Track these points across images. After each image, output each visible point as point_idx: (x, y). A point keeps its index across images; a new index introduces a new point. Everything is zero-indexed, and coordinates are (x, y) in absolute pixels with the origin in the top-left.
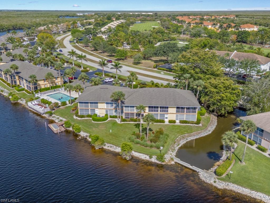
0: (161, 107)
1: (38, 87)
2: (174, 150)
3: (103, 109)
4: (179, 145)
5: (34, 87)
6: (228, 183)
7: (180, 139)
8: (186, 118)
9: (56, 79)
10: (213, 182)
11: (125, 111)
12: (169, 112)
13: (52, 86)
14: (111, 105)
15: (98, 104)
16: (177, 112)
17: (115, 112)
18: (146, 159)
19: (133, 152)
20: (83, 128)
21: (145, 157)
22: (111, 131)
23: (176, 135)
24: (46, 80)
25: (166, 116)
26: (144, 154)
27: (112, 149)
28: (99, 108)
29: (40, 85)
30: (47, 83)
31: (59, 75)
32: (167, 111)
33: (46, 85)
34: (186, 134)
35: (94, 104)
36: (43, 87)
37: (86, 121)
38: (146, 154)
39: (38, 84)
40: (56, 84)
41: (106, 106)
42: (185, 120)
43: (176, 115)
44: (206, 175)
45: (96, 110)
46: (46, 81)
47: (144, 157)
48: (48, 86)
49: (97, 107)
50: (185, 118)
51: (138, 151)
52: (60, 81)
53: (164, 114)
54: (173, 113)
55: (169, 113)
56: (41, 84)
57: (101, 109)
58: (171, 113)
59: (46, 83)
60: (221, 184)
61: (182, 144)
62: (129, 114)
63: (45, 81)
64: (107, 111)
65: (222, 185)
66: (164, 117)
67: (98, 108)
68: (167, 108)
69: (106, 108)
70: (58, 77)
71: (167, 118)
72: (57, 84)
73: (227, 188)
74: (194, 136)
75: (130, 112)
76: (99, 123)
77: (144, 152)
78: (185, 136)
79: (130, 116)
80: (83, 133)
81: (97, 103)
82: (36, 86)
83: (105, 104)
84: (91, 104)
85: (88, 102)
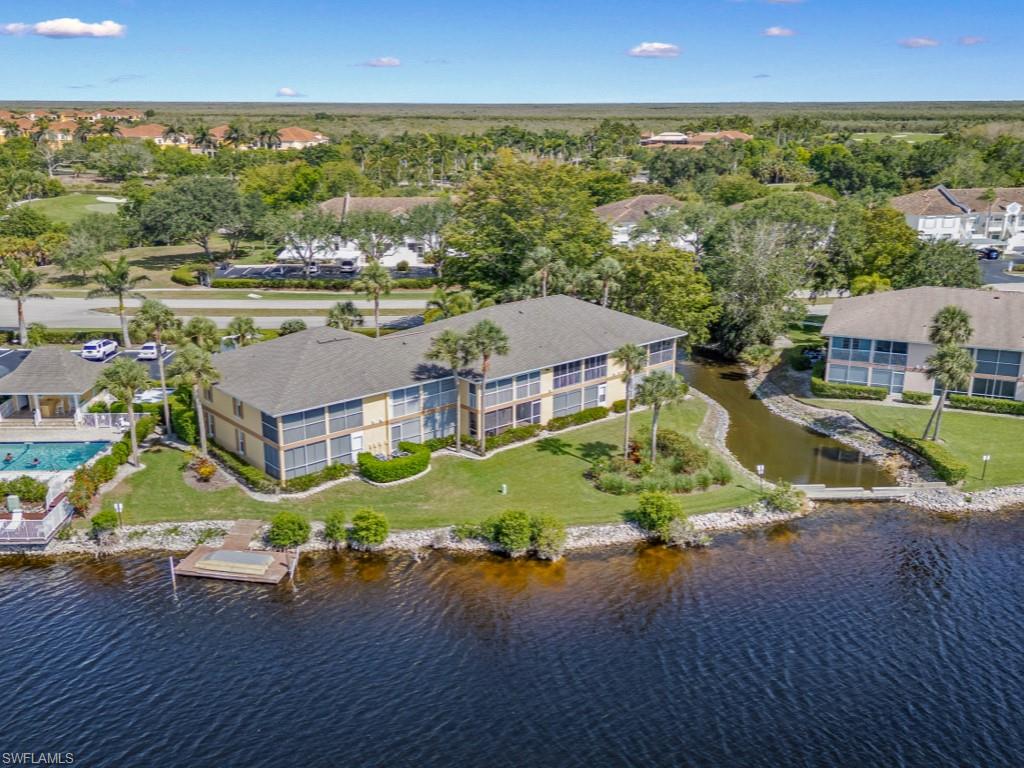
0: (587, 362)
3: (381, 423)
14: (410, 399)
15: (364, 406)
17: (427, 425)
22: (505, 491)
25: (601, 391)
28: (366, 423)
32: (603, 373)
35: (345, 412)
38: (719, 511)
41: (391, 410)
44: (925, 494)
45: (353, 435)
49: (358, 422)
53: (595, 387)
54: (619, 376)
55: (610, 379)
57: (373, 426)
58: (614, 378)
62: (496, 416)
64: (396, 430)
66: (597, 395)
67: (362, 424)
68: (604, 359)
69: (391, 417)
71: (603, 398)
75: (498, 406)
79: (497, 422)
81: (358, 403)
83: (390, 401)
84: (333, 414)
85: (323, 409)
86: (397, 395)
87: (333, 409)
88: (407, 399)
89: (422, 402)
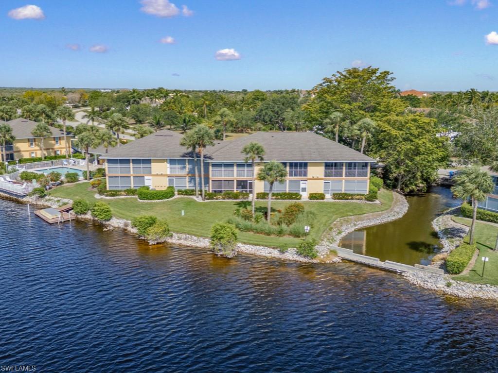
0: (291, 165)
1: (15, 154)
2: (332, 240)
3: (162, 175)
4: (340, 233)
5: (7, 155)
6: (480, 286)
7: (341, 223)
8: (345, 188)
9: (57, 142)
10: (443, 286)
11: (212, 176)
12: (309, 175)
13: (47, 155)
14: (180, 166)
15: (152, 164)
16: (325, 176)
17: (190, 182)
18: (273, 256)
19: (240, 245)
20: (117, 212)
21: (270, 253)
22: (183, 214)
23: (331, 217)
24: (35, 141)
25: (302, 185)
26: (266, 246)
27: (188, 243)
28: (153, 173)
29: (19, 151)
30: (37, 148)
31: (63, 134)
32: (305, 175)
33: (33, 153)
34: (351, 216)
35: (142, 165)
36: (26, 156)
37: (123, 201)
38: (270, 247)
39: (14, 150)
40: (55, 152)
41: (169, 170)
42: (343, 192)
43: (323, 181)
44: (421, 274)
45: (146, 177)
46: (34, 144)
47: (267, 252)
48: (39, 154)
49: (149, 173)
50: (343, 189)
51: (251, 242)
52: (64, 146)
53: (298, 182)
54: (318, 179)
55: (310, 179)
56: (22, 150)
57: (157, 175)
58: (313, 179)
59: (34, 147)
60: (464, 287)
61: (347, 233)
62: (221, 183)
63: (32, 144)
64: (171, 180)
65: (468, 291)
66: (299, 187)
67: (151, 173)
68: (306, 165)
69: (169, 173)
70: (60, 138)
71: (304, 190)
72: (59, 153)
73: (480, 295)
74: (369, 219)
75: (223, 178)
76: (154, 203)
77: (264, 244)
78: (351, 219)
79: (223, 187)
80: (118, 221)
81: (149, 161)
82: (11, 152)
83: (168, 165)
84: (134, 165)
85: (129, 160)
86: (172, 162)
87: (136, 161)
88: (177, 166)
89: (187, 170)
